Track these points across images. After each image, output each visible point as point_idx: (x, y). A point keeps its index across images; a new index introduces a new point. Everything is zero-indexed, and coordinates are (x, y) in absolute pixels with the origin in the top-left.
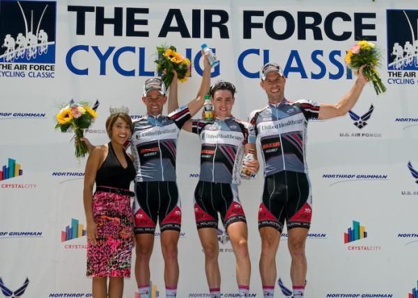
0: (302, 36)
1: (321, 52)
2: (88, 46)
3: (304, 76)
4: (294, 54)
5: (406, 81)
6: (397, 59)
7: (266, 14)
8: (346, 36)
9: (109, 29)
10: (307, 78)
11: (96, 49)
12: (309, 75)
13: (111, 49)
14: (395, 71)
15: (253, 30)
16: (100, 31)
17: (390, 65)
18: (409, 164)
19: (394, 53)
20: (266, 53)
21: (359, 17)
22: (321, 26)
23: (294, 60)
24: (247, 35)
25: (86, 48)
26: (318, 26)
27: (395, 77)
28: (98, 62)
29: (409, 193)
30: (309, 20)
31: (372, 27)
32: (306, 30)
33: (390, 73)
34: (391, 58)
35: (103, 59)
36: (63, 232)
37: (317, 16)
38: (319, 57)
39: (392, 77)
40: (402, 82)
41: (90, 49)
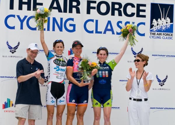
0: (113, 14)
1: (121, 22)
2: (15, 15)
3: (113, 33)
4: (109, 22)
5: (158, 37)
6: (154, 27)
7: (97, 3)
8: (133, 15)
9: (25, 7)
10: (114, 34)
11: (18, 17)
12: (115, 33)
13: (26, 17)
14: (153, 32)
15: (91, 10)
16: (20, 8)
17: (151, 29)
18: (157, 76)
19: (153, 24)
20: (97, 21)
21: (139, 6)
22: (122, 9)
23: (109, 26)
24: (88, 12)
25: (14, 16)
26: (120, 9)
27: (153, 35)
28: (20, 23)
29: (156, 89)
30: (117, 6)
31: (144, 11)
32: (115, 11)
33: (151, 33)
34: (152, 26)
35: (22, 21)
36: (3, 104)
37: (120, 5)
38: (120, 24)
39: (151, 35)
40: (156, 38)
41: (16, 17)
